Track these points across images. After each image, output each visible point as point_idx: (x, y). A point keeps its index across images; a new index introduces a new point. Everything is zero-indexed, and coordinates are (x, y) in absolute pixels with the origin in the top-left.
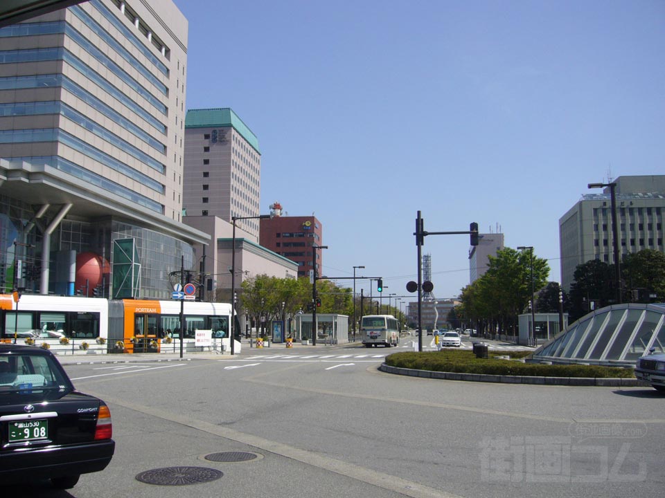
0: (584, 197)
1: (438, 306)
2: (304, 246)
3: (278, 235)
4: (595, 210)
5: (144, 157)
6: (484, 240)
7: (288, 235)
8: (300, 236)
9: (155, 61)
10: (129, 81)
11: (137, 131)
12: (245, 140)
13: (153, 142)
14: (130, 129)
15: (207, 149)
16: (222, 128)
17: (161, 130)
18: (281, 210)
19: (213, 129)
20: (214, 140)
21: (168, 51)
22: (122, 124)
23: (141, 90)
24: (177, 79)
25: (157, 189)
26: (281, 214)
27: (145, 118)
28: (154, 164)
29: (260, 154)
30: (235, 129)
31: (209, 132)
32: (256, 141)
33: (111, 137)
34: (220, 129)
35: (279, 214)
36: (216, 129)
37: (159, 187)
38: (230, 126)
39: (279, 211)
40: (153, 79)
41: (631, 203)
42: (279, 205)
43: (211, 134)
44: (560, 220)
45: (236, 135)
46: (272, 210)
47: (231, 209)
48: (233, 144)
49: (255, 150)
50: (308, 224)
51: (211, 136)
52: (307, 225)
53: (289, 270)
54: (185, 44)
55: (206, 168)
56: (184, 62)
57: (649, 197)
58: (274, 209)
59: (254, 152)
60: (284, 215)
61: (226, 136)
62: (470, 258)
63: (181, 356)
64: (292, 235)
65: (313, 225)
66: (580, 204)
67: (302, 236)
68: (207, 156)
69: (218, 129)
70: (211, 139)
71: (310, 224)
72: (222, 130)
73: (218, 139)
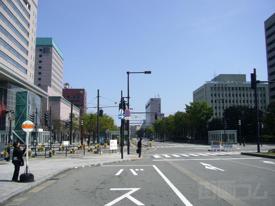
0: (206, 82)
1: (131, 128)
2: (80, 101)
3: (68, 97)
4: (212, 88)
5: (19, 55)
6: (154, 101)
7: (73, 97)
9: (24, 9)
10: (13, 17)
11: (16, 42)
12: (58, 53)
13: (23, 48)
14: (12, 41)
15: (41, 56)
16: (48, 47)
17: (26, 43)
18: (69, 86)
19: (44, 47)
20: (44, 52)
21: (29, 6)
22: (9, 38)
23: (18, 22)
24: (33, 20)
25: (23, 71)
26: (69, 88)
27: (19, 37)
28: (23, 59)
29: (63, 60)
30: (54, 47)
31: (42, 48)
33: (4, 44)
34: (47, 47)
35: (68, 88)
36: (45, 47)
37: (24, 70)
38: (52, 46)
40: (23, 18)
41: (226, 85)
42: (68, 84)
43: (43, 49)
44: (193, 92)
45: (54, 50)
46: (65, 86)
47: (52, 84)
48: (53, 54)
49: (61, 58)
50: (81, 92)
53: (77, 112)
54: (37, 5)
55: (40, 65)
56: (36, 13)
57: (232, 83)
59: (61, 59)
60: (70, 88)
61: (50, 50)
62: (146, 108)
63: (122, 158)
64: (74, 97)
65: (84, 93)
66: (205, 85)
67: (79, 97)
68: (41, 59)
69: (46, 47)
70: (43, 51)
71: (82, 92)
72: (48, 48)
73: (46, 51)
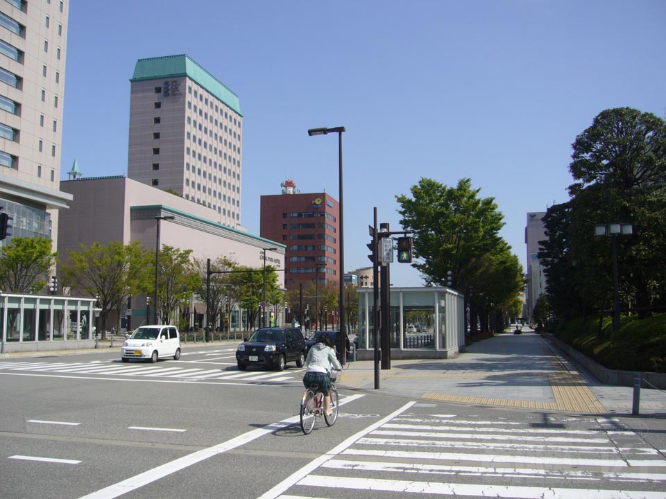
2: (314, 227)
3: (285, 215)
7: (296, 215)
8: (310, 216)
15: (158, 105)
16: (176, 79)
17: (11, 55)
18: (294, 187)
19: (166, 80)
20: (166, 94)
26: (294, 193)
29: (241, 116)
30: (190, 77)
31: (160, 84)
32: (237, 100)
34: (173, 79)
35: (291, 192)
38: (185, 75)
39: (292, 189)
42: (291, 183)
43: (162, 86)
45: (195, 87)
46: (284, 188)
48: (189, 97)
49: (232, 109)
50: (318, 201)
51: (162, 89)
52: (317, 203)
55: (157, 128)
58: (286, 187)
64: (300, 215)
65: (324, 203)
67: (312, 216)
68: (158, 113)
69: (169, 80)
70: (162, 93)
71: (320, 201)
72: (176, 81)
73: (170, 92)
